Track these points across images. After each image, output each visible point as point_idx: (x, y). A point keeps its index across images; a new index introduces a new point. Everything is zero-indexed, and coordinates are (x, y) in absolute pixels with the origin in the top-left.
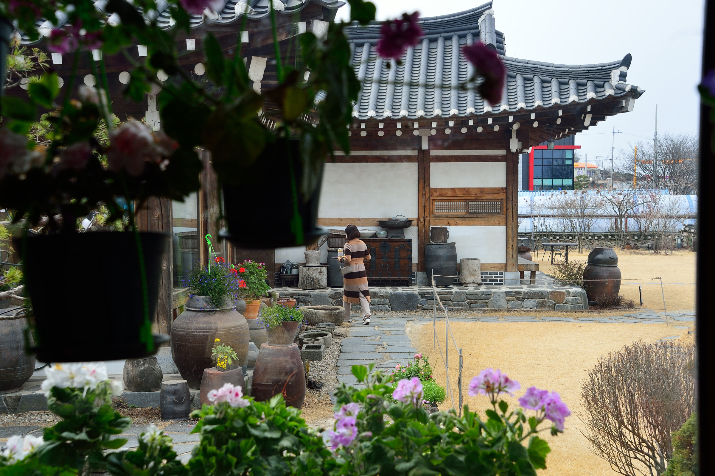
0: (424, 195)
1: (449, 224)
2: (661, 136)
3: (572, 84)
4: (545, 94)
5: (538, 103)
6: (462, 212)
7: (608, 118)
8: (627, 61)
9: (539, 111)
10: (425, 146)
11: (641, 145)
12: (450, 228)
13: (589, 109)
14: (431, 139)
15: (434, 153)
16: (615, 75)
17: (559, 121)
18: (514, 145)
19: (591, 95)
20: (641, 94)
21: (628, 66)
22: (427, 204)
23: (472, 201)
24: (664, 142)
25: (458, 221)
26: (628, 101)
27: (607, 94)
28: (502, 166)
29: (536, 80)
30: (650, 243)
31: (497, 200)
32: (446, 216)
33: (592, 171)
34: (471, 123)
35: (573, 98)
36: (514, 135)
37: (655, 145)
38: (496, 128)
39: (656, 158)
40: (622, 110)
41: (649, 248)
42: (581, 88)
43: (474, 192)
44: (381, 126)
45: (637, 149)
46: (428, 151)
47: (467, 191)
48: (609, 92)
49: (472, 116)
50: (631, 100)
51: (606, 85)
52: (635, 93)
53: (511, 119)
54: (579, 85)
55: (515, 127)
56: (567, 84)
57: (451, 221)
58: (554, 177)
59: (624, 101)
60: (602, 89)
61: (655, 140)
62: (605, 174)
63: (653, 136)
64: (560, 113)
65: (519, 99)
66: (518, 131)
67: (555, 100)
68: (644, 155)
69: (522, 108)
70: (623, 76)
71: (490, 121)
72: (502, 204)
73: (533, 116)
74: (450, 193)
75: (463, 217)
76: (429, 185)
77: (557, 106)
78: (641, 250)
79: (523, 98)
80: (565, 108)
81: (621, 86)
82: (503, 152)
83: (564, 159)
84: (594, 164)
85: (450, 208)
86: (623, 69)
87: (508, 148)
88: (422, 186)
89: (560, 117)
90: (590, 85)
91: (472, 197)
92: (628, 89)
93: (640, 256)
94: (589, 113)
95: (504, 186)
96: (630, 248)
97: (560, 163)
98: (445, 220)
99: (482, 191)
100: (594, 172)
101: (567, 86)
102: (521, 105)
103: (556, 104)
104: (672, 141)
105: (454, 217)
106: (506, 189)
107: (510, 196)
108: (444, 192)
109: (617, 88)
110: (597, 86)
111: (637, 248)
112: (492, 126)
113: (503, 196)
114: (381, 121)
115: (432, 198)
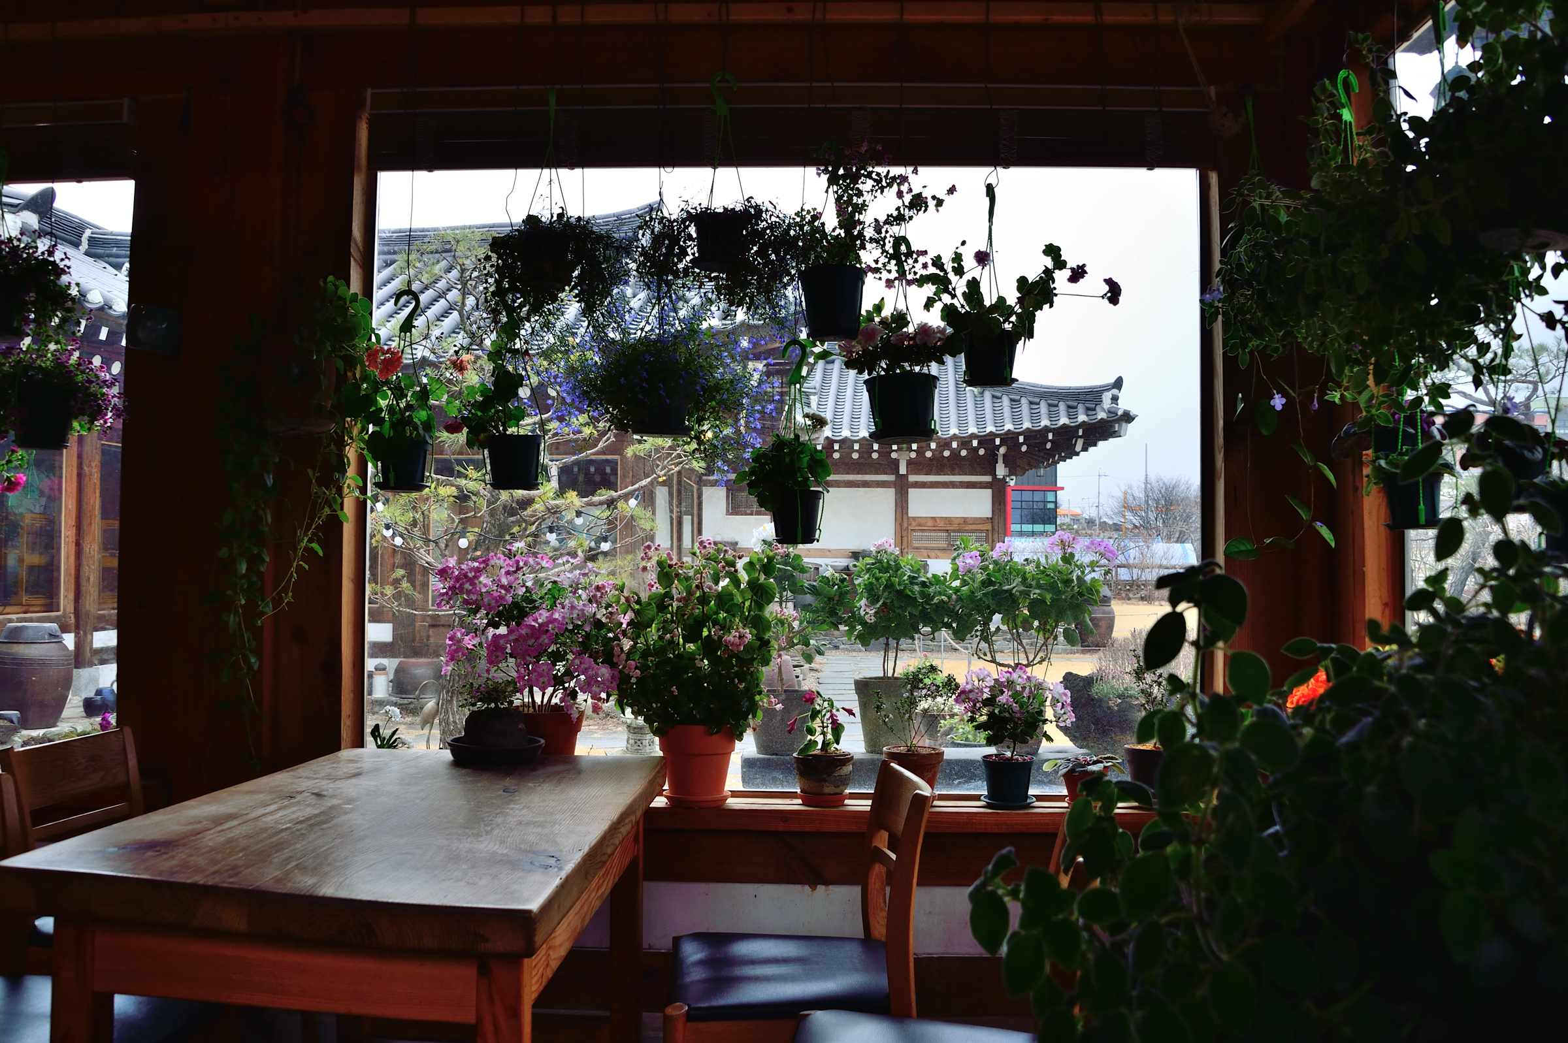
0: (901, 526)
1: (929, 557)
2: (1152, 478)
3: (1062, 407)
4: (1035, 416)
5: (1027, 425)
6: (943, 544)
7: (1101, 443)
8: (1118, 384)
9: (1028, 433)
10: (903, 470)
11: (1130, 487)
12: (929, 561)
13: (1080, 433)
14: (910, 463)
15: (913, 478)
16: (1107, 397)
17: (1049, 446)
18: (1001, 470)
19: (1082, 418)
20: (1133, 419)
21: (1120, 389)
22: (904, 534)
23: (954, 531)
24: (1155, 485)
25: (939, 553)
26: (1120, 426)
27: (1099, 417)
28: (988, 493)
29: (1024, 401)
30: (1143, 593)
31: (981, 531)
32: (926, 548)
33: (1076, 519)
34: (954, 445)
35: (1064, 420)
36: (1000, 460)
37: (1146, 488)
38: (982, 452)
39: (1147, 502)
40: (1114, 434)
41: (1142, 599)
42: (1071, 410)
43: (957, 521)
44: (856, 447)
45: (1125, 493)
46: (905, 476)
47: (948, 520)
48: (1101, 415)
49: (954, 437)
50: (1124, 424)
51: (1098, 408)
52: (1128, 418)
53: (998, 442)
54: (1069, 407)
55: (1002, 450)
56: (1057, 406)
57: (932, 554)
58: (1034, 522)
59: (1117, 426)
60: (1094, 413)
61: (1146, 483)
62: (1090, 522)
63: (1143, 479)
64: (1050, 436)
65: (1006, 421)
66: (1004, 456)
67: (1045, 422)
68: (1134, 499)
69: (1009, 430)
70: (1115, 399)
71: (975, 443)
72: (987, 536)
73: (1021, 439)
74: (930, 523)
75: (944, 549)
76: (907, 514)
77: (1047, 429)
78: (1133, 601)
79: (1011, 420)
80: (1054, 431)
81: (1113, 410)
82: (988, 478)
83: (1045, 502)
84: (1078, 511)
85: (929, 539)
86: (1115, 391)
87: (993, 473)
88: (899, 514)
89: (1050, 441)
90: (1080, 407)
91: (955, 527)
92: (1120, 413)
93: (1132, 606)
94: (1080, 437)
95: (990, 516)
96: (1123, 599)
97: (1042, 506)
98: (925, 553)
99: (965, 521)
100: (1078, 520)
101: (1056, 409)
102: (1009, 426)
103: (1046, 426)
104: (1164, 484)
105: (932, 549)
106: (991, 519)
107: (996, 527)
108: (923, 522)
109: (1110, 412)
110: (1088, 409)
111: (1129, 599)
112: (976, 450)
113: (988, 527)
114: (856, 441)
115: (910, 528)
